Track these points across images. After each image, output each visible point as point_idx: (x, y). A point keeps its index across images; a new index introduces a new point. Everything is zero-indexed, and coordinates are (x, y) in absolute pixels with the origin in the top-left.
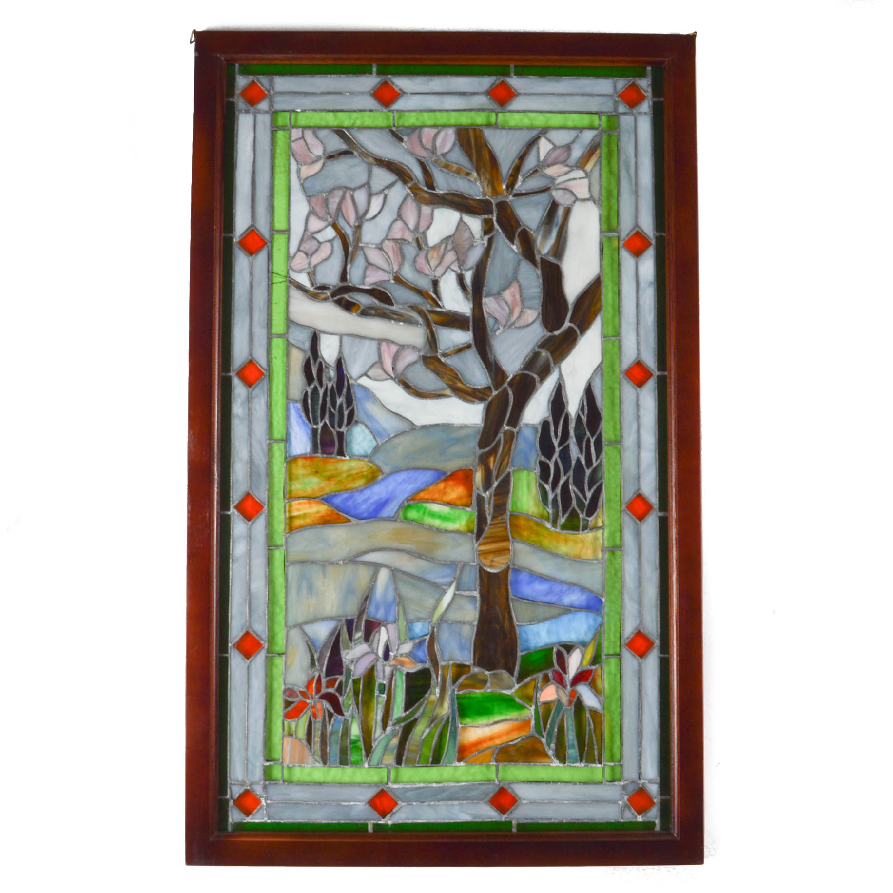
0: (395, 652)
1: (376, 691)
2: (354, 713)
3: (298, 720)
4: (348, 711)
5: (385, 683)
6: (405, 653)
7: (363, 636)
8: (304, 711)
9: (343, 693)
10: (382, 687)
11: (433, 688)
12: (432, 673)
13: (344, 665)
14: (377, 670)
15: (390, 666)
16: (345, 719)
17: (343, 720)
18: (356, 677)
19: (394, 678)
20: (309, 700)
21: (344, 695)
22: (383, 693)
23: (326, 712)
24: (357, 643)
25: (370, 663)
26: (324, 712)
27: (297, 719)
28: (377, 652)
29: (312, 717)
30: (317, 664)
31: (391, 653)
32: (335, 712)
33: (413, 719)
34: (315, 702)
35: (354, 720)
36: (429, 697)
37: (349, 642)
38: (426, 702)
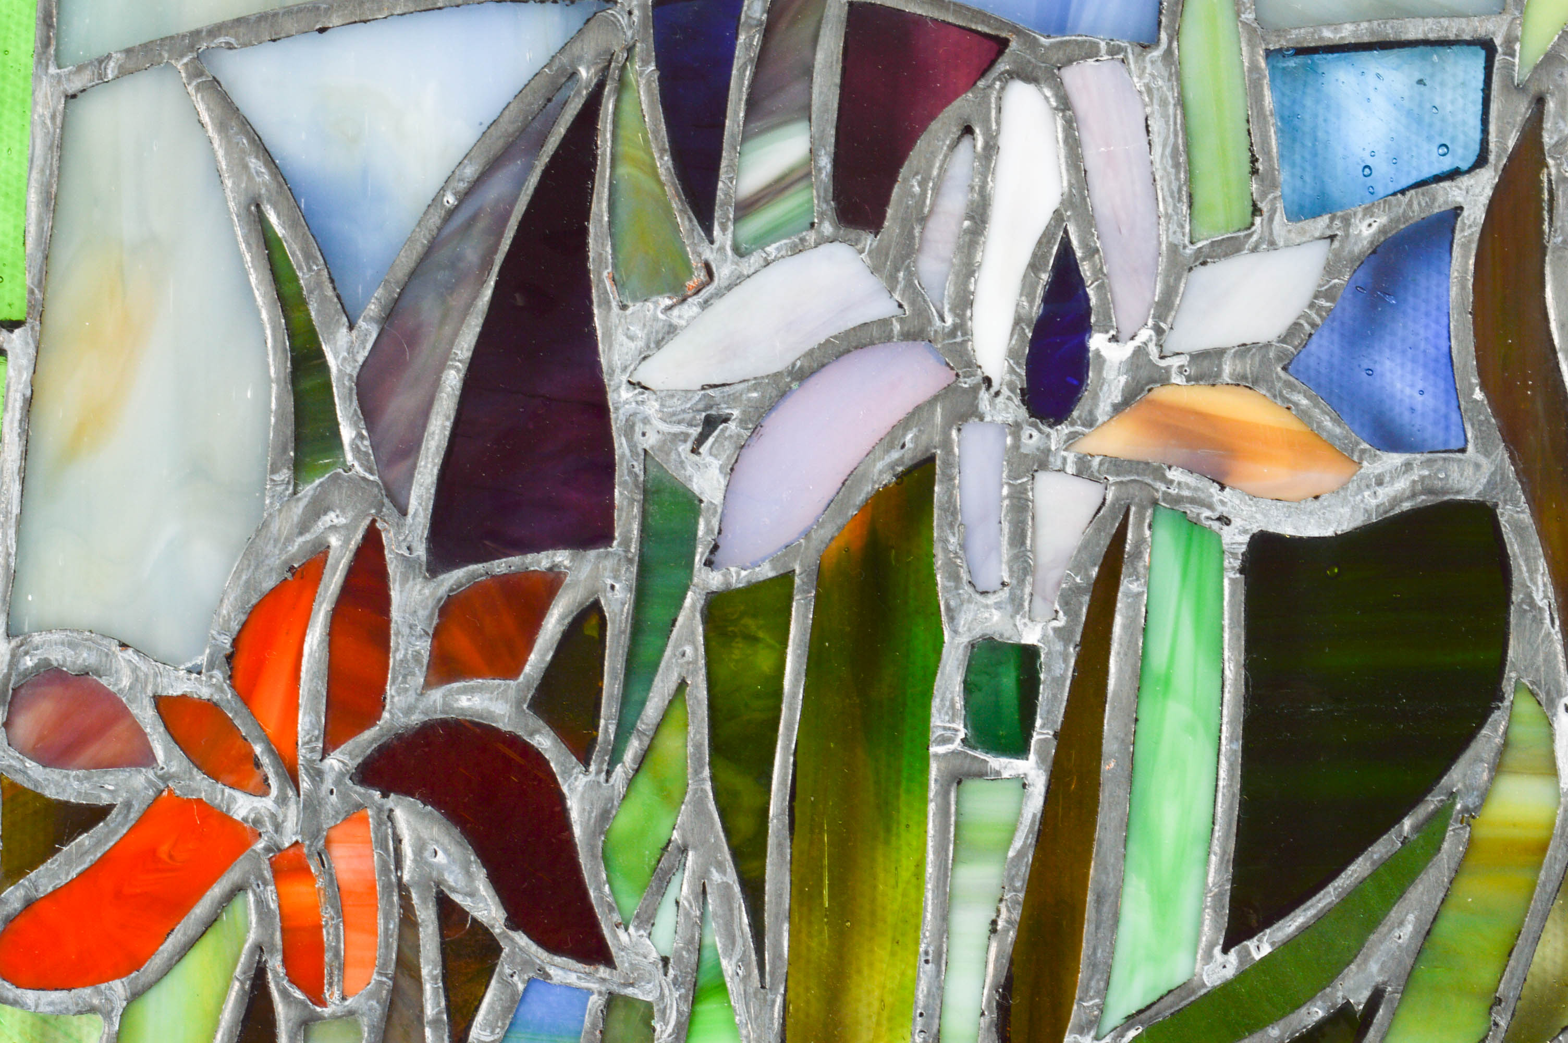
0: (1146, 334)
1: (938, 720)
2: (715, 939)
3: (135, 996)
4: (647, 919)
5: (1031, 636)
6: (1244, 349)
7: (825, 162)
8: (201, 909)
9: (607, 727)
10: (1009, 681)
11: (1525, 707)
12: (1513, 547)
13: (621, 446)
14: (952, 510)
15: (1083, 470)
16: (612, 1001)
17: (595, 1002)
18: (739, 577)
19: (1128, 586)
20: (263, 789)
21: (615, 757)
22: (1020, 749)
23: (427, 916)
24: (761, 241)
25: (891, 439)
26: (408, 921)
27: (118, 988)
28: (961, 328)
29: (275, 964)
30: (347, 433)
31: (1097, 342)
32: (514, 922)
33: (1316, 1012)
34: (312, 808)
35: (710, 1010)
36: (1485, 796)
37: (685, 222)
38: (1451, 846)
